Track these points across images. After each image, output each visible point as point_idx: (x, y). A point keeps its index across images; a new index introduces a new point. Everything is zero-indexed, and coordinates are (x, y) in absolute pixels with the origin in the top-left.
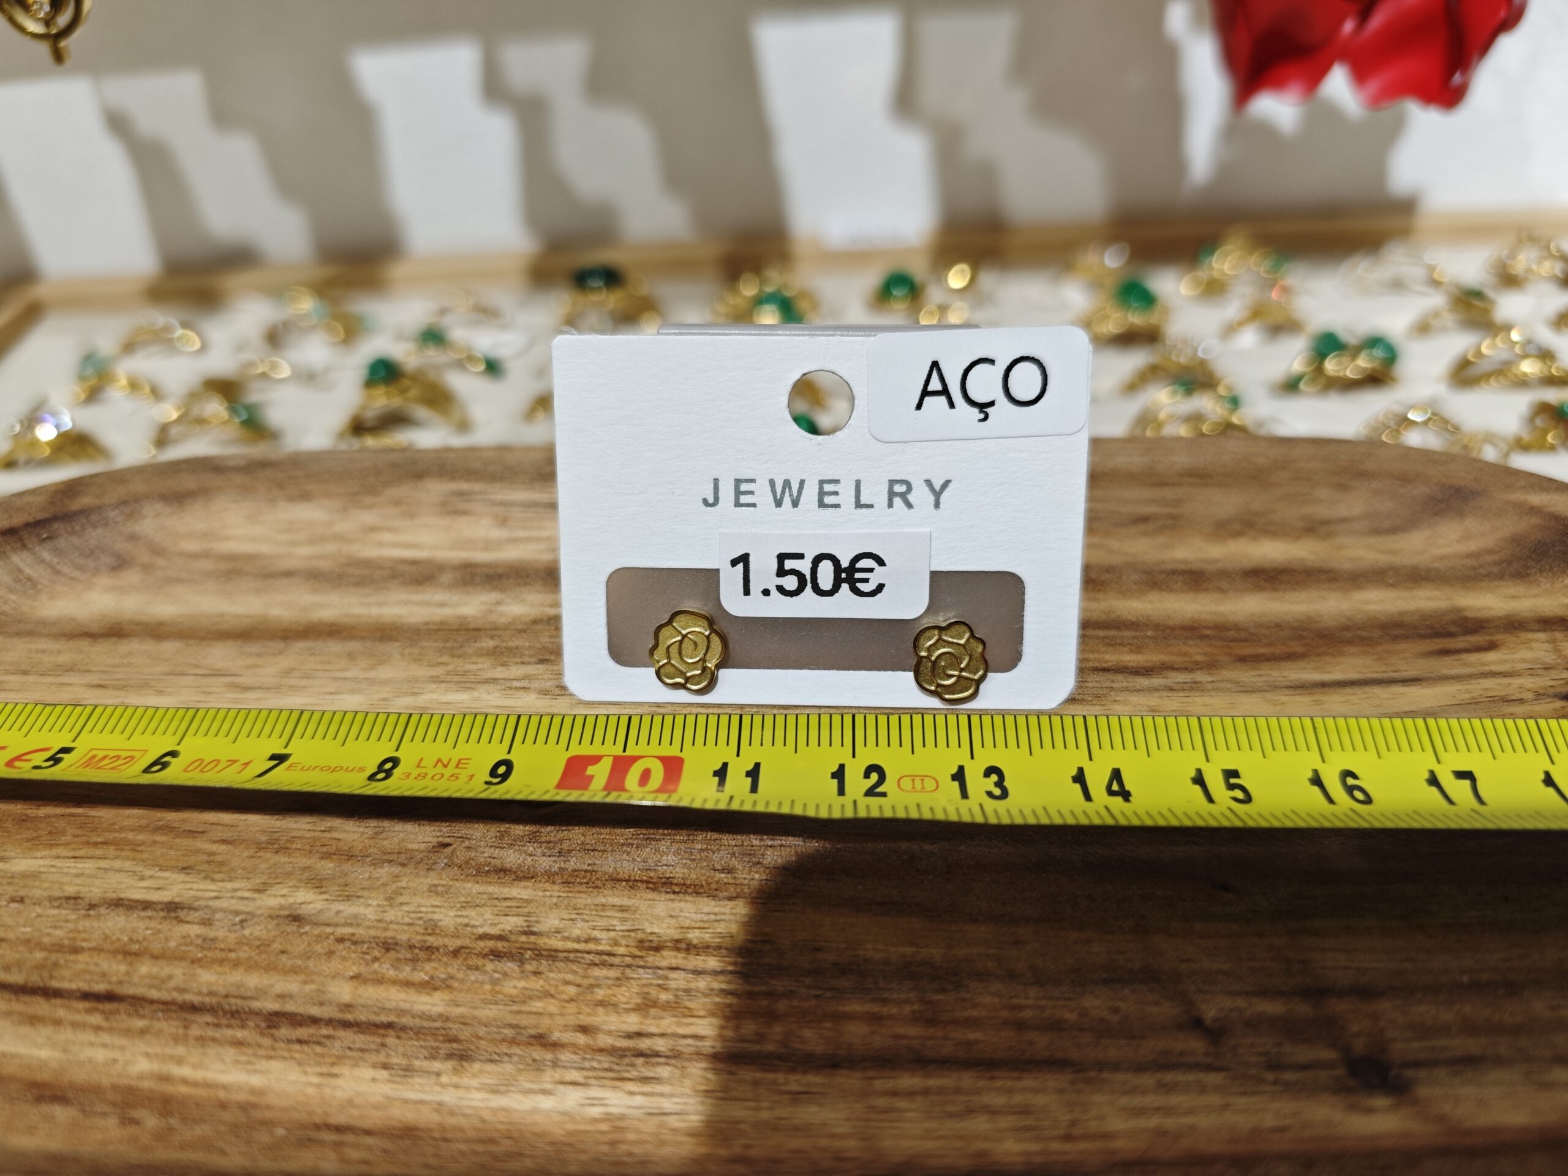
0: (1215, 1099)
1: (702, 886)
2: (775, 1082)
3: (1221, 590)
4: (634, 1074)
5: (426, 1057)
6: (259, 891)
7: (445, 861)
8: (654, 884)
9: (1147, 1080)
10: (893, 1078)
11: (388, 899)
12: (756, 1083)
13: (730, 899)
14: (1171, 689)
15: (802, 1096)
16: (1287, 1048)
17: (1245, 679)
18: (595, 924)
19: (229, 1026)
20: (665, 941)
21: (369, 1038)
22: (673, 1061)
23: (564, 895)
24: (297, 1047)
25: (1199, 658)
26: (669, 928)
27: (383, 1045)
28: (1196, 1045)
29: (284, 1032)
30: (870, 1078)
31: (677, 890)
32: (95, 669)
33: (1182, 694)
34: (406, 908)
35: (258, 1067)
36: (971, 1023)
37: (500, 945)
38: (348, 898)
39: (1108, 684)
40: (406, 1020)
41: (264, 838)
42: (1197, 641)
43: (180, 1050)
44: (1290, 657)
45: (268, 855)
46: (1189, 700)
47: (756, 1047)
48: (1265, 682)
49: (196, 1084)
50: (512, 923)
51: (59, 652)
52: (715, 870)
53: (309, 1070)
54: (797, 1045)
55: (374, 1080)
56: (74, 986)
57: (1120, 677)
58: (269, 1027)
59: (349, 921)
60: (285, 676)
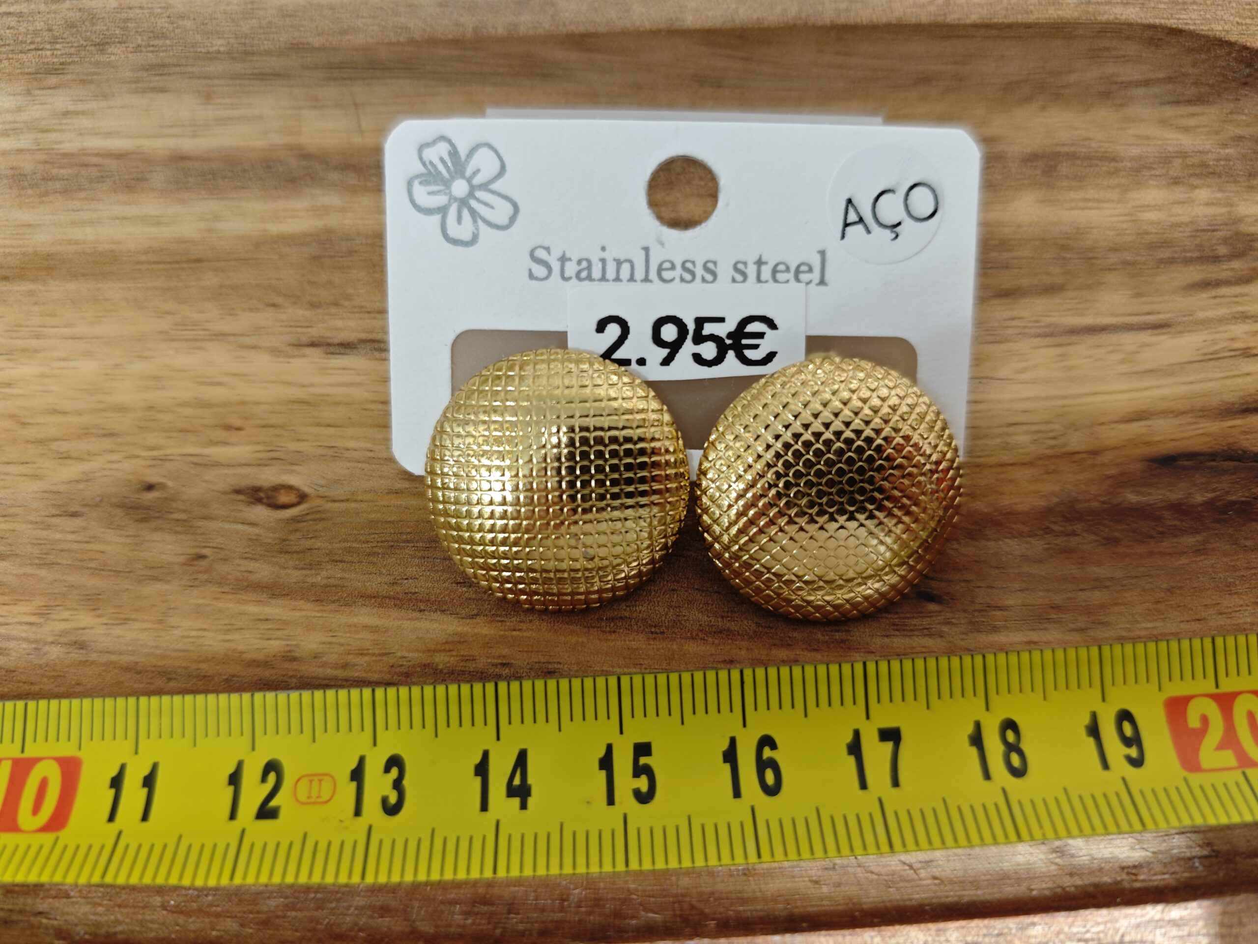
1: (445, 603)
6: (40, 615)
7: (206, 577)
8: (401, 600)
11: (160, 622)
13: (472, 617)
18: (349, 648)
20: (414, 666)
23: (319, 615)
26: (417, 650)
31: (422, 608)
34: (177, 632)
37: (267, 673)
38: (126, 620)
41: (36, 551)
45: (43, 573)
50: (275, 646)
52: (458, 583)
59: (130, 648)
60: (14, 334)
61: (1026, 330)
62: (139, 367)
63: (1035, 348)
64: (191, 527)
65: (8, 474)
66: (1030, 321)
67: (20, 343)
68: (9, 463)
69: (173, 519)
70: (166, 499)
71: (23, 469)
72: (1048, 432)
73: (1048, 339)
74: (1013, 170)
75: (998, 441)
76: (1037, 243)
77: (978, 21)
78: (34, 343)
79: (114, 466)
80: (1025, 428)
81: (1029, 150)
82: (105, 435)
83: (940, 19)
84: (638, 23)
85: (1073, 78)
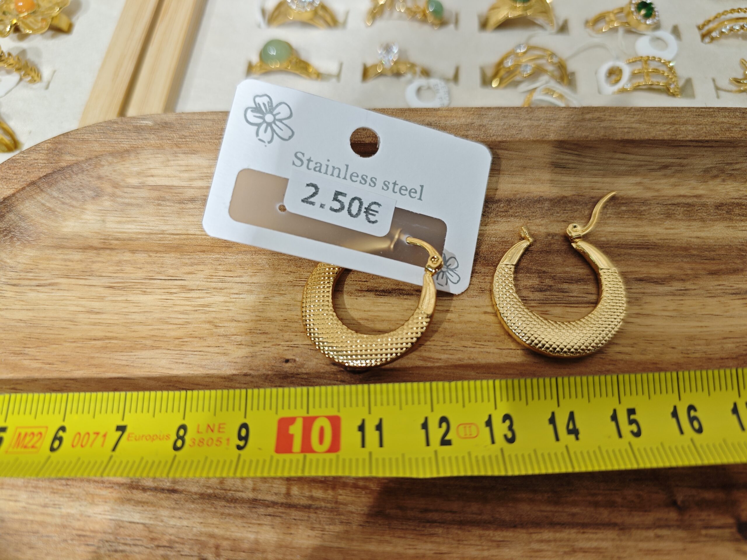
0: (679, 545)
2: (489, 535)
3: (702, 220)
4: (426, 532)
5: (330, 524)
9: (651, 533)
10: (540, 533)
12: (481, 536)
14: (674, 295)
15: (502, 543)
16: (712, 517)
17: (711, 288)
19: (235, 507)
21: (301, 513)
22: (442, 525)
24: (269, 518)
25: (689, 272)
27: (309, 517)
28: (673, 515)
29: (262, 510)
30: (531, 533)
32: (104, 274)
33: (679, 298)
35: (254, 530)
36: (575, 504)
39: (642, 291)
40: (317, 504)
42: (688, 259)
43: (215, 521)
44: (735, 271)
46: (682, 302)
47: (480, 517)
48: (721, 289)
49: (227, 539)
51: (81, 261)
53: (278, 531)
54: (497, 516)
55: (309, 536)
56: (156, 485)
57: (648, 285)
58: (255, 508)
60: (209, 280)
61: (727, 291)
62: (278, 299)
63: (732, 300)
64: (310, 382)
65: (209, 352)
66: (728, 286)
67: (214, 285)
68: (209, 347)
69: (300, 378)
70: (295, 367)
71: (217, 350)
72: (743, 342)
73: (738, 295)
74: (712, 211)
75: (719, 346)
76: (727, 247)
77: (692, 139)
78: (220, 285)
79: (266, 349)
80: (732, 340)
81: (718, 201)
82: (261, 333)
83: (674, 137)
84: (527, 136)
85: (738, 166)
